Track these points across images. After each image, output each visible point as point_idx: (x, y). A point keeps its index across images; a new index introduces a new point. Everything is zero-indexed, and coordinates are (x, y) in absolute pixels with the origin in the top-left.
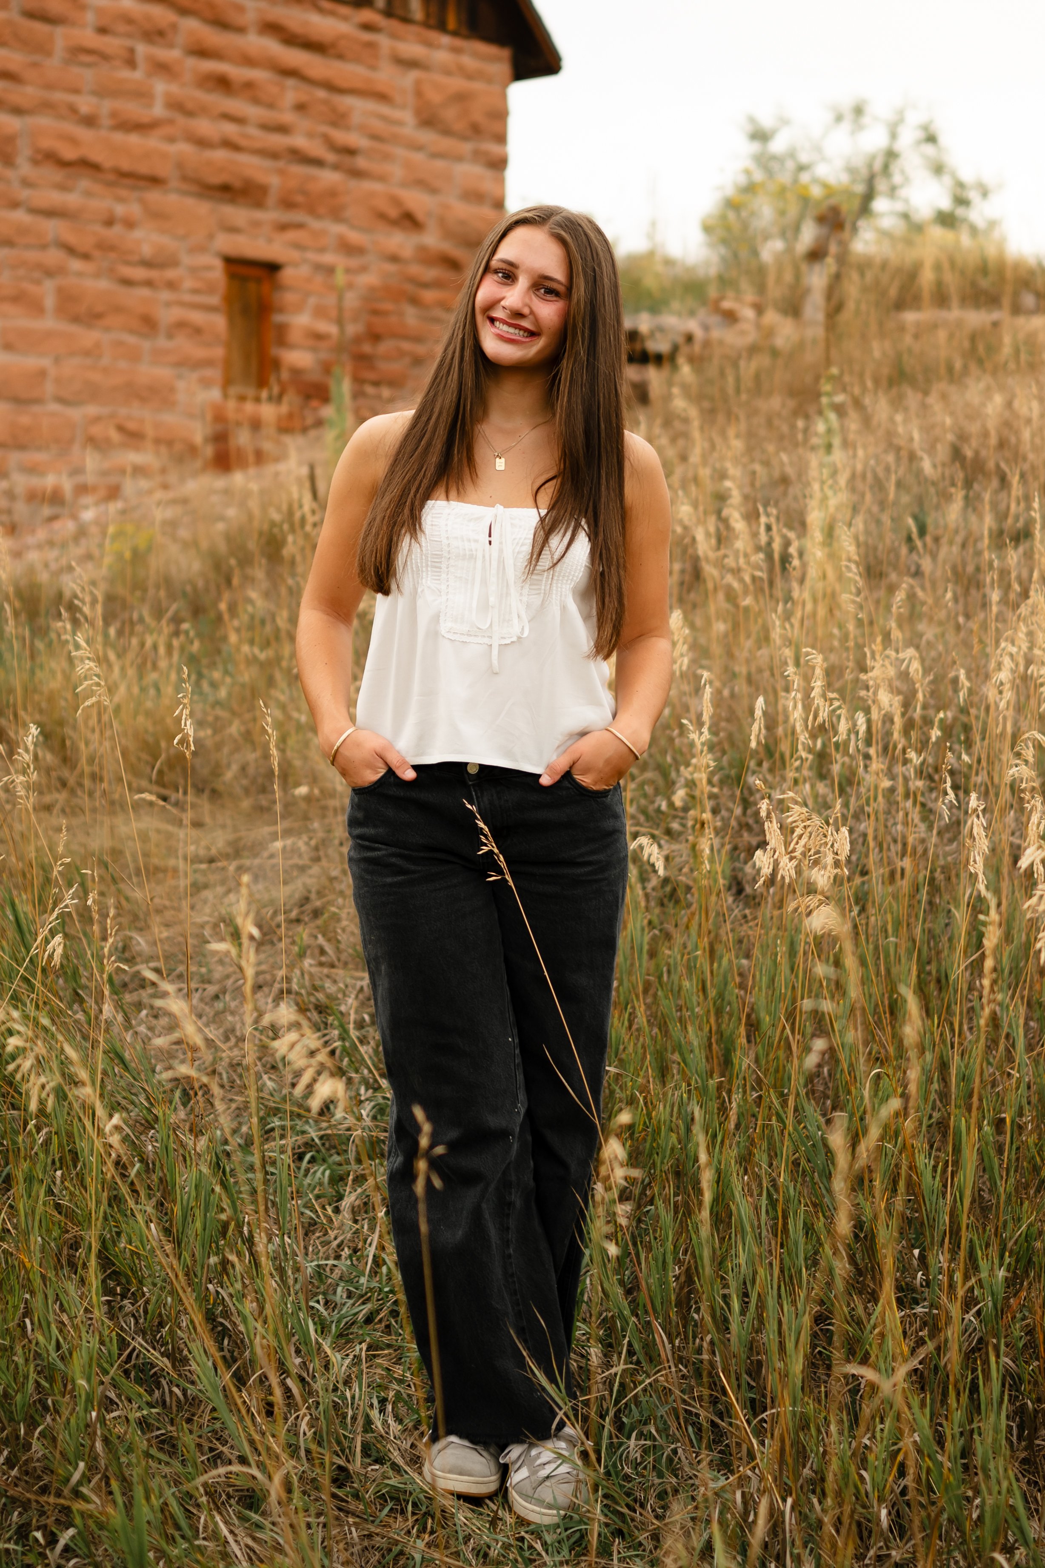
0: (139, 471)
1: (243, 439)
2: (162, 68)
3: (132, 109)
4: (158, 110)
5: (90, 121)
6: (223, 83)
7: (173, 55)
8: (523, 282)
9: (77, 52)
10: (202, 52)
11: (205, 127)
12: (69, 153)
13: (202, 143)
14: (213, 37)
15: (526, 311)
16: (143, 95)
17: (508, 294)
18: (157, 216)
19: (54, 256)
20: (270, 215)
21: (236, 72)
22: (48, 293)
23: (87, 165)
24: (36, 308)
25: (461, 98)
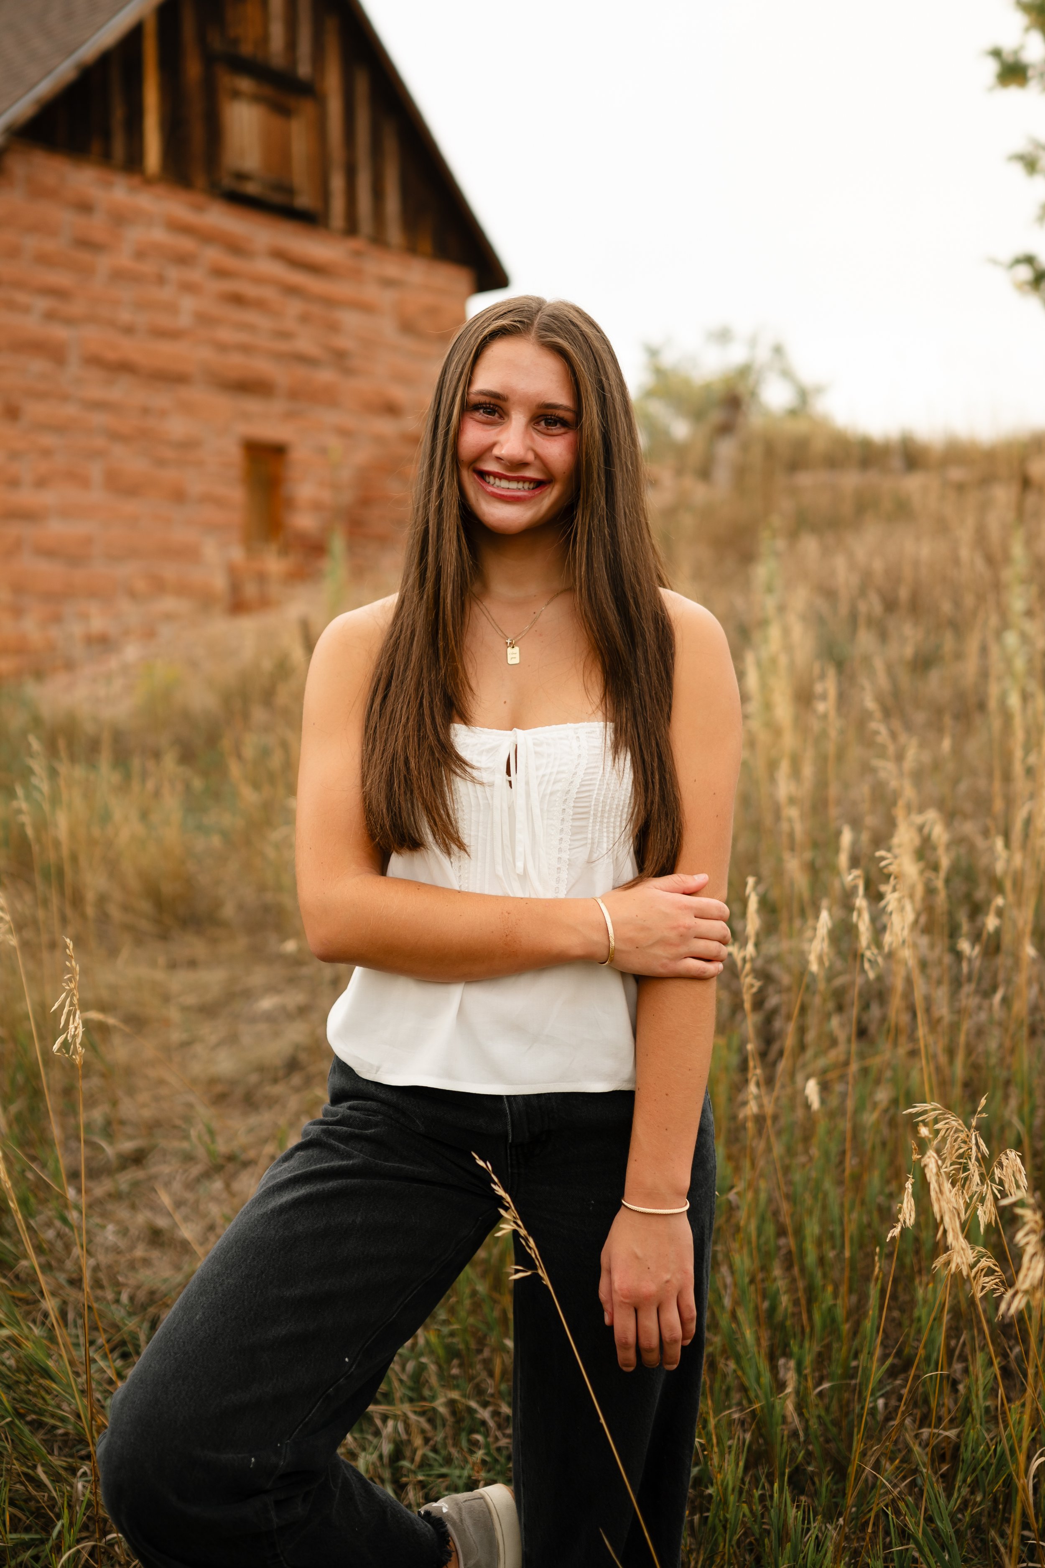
0: (169, 617)
1: (250, 590)
2: (188, 288)
3: (164, 321)
4: (184, 320)
5: (129, 330)
6: (237, 300)
7: (196, 275)
8: (518, 420)
9: (118, 275)
10: (220, 273)
11: (225, 334)
12: (111, 355)
13: (222, 347)
14: (230, 262)
15: (530, 457)
16: (172, 308)
17: (502, 438)
18: (187, 408)
19: (99, 442)
20: (278, 406)
21: (250, 290)
22: (96, 471)
23: (125, 367)
24: (84, 482)
25: (433, 311)
